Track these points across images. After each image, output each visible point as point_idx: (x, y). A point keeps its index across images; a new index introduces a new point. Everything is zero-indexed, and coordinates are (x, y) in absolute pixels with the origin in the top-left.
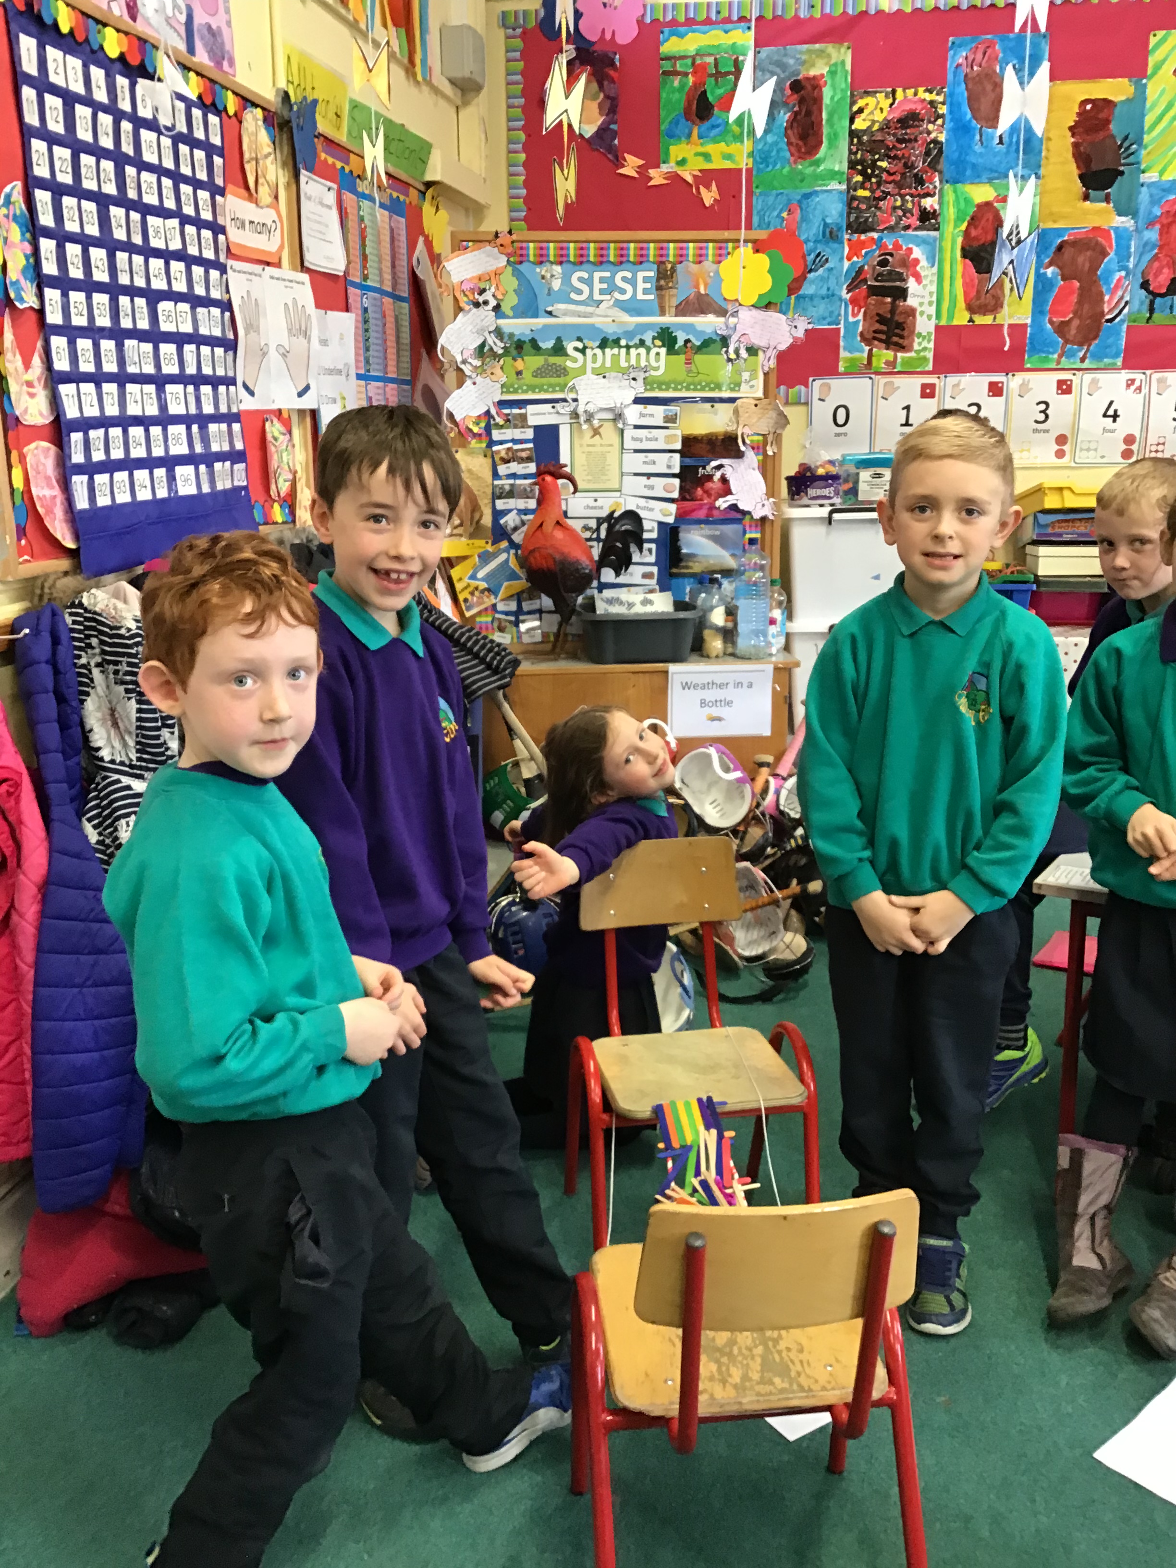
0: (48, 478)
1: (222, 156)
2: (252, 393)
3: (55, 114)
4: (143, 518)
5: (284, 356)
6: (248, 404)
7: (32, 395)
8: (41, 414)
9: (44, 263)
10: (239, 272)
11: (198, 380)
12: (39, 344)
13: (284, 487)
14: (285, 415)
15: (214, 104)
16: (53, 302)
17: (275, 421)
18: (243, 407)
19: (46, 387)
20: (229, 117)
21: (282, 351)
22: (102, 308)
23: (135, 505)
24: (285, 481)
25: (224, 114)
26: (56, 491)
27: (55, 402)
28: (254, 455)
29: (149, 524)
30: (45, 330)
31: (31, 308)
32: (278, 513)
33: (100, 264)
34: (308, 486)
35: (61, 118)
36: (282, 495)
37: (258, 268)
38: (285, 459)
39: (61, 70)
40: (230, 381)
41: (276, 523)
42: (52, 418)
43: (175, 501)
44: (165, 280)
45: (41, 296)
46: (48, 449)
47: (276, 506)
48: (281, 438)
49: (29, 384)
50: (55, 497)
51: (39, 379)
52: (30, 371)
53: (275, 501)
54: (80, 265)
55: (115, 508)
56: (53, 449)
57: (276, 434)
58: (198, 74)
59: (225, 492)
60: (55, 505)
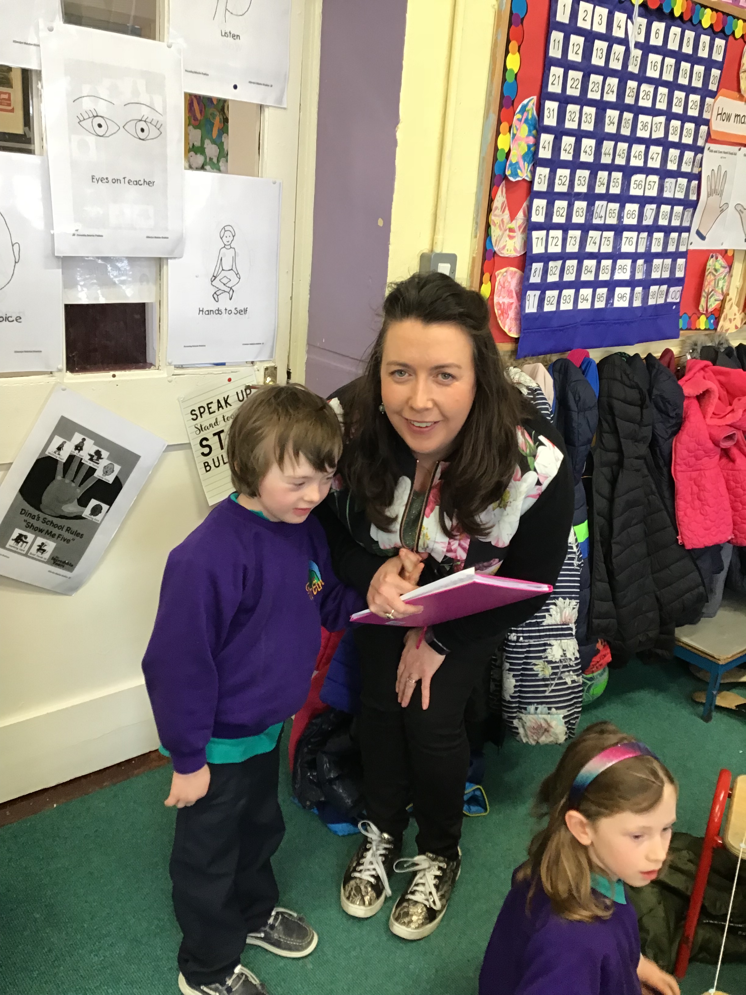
0: (510, 292)
1: (721, 68)
2: (703, 238)
3: (576, 48)
4: (579, 321)
5: (740, 212)
6: (697, 245)
7: (511, 237)
8: (515, 250)
9: (541, 150)
10: (716, 152)
11: (667, 230)
12: (525, 205)
13: (713, 304)
14: (730, 254)
15: (723, 31)
16: (542, 177)
17: (720, 257)
18: (691, 248)
19: (524, 231)
20: (735, 39)
21: (739, 208)
22: (582, 180)
23: (575, 311)
24: (716, 300)
25: (731, 38)
26: (514, 300)
27: (528, 243)
28: (691, 284)
29: (582, 325)
30: (532, 194)
31: (524, 180)
32: (702, 323)
33: (588, 150)
34: (738, 305)
35: (580, 52)
36: (710, 310)
37: (735, 149)
38: (721, 284)
39: (589, 18)
40: (688, 230)
41: (699, 329)
42: (522, 253)
43: (609, 309)
44: (643, 160)
45: (533, 173)
46: (515, 273)
47: (703, 318)
48: (722, 270)
49: (511, 230)
50: (512, 303)
51: (520, 227)
52: (514, 222)
53: (702, 314)
54: (572, 151)
55: (558, 313)
56: (518, 272)
57: (718, 266)
58: (712, 9)
59: (656, 306)
60: (511, 309)
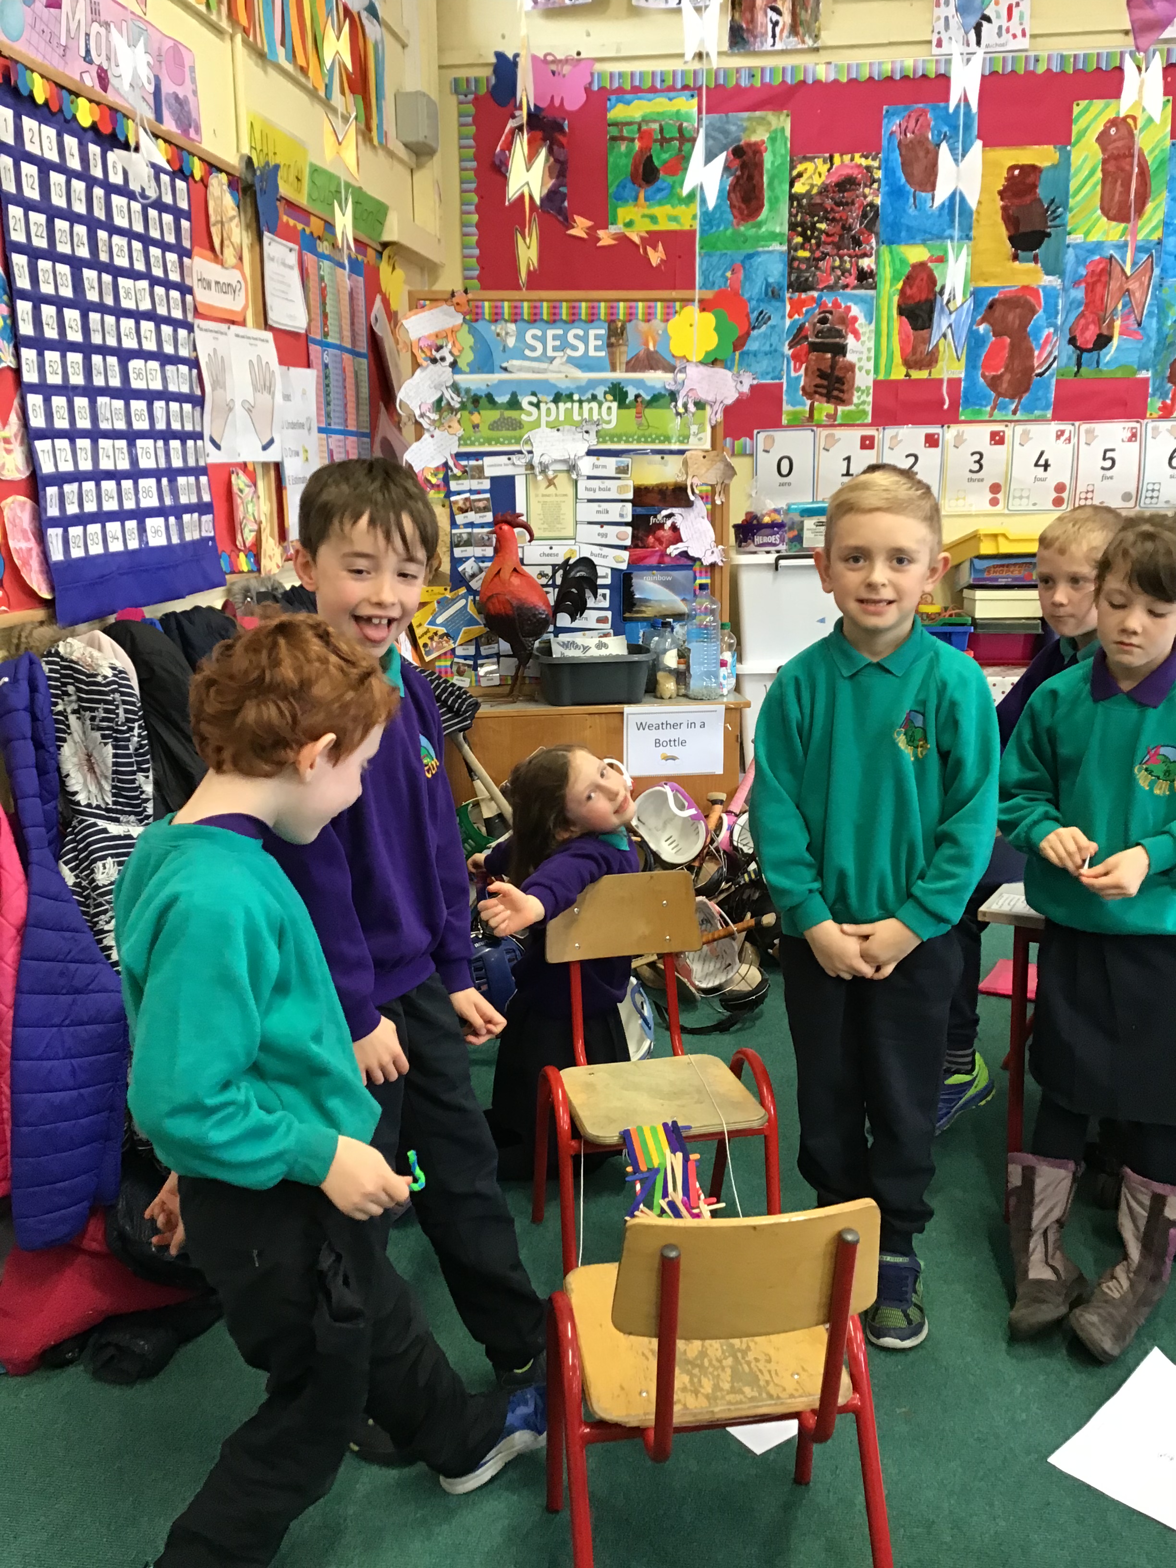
0: (24, 531)
1: (188, 219)
2: (218, 447)
3: (30, 181)
4: (114, 569)
5: (249, 411)
6: (214, 457)
7: (9, 452)
8: (18, 469)
9: (21, 323)
10: (206, 330)
11: (167, 435)
12: (16, 403)
13: (250, 537)
14: (250, 468)
15: (181, 171)
16: (29, 362)
17: (241, 473)
18: (211, 460)
19: (22, 443)
20: (196, 182)
21: (247, 406)
22: (76, 366)
23: (108, 556)
24: (251, 531)
25: (190, 179)
26: (32, 544)
27: (31, 458)
28: (220, 508)
29: (121, 574)
30: (22, 388)
31: (9, 367)
32: (244, 563)
33: (73, 324)
34: (272, 536)
35: (36, 185)
36: (248, 544)
37: (223, 327)
38: (250, 507)
39: (36, 139)
40: (198, 436)
41: (242, 572)
42: (28, 474)
43: (146, 551)
44: (136, 340)
45: (17, 356)
46: (24, 503)
47: (242, 555)
48: (247, 490)
49: (6, 441)
50: (30, 549)
51: (16, 436)
52: (7, 428)
53: (240, 550)
54: (55, 326)
55: (88, 559)
56: (29, 502)
57: (242, 486)
58: (166, 141)
59: (193, 542)
60: (31, 557)
